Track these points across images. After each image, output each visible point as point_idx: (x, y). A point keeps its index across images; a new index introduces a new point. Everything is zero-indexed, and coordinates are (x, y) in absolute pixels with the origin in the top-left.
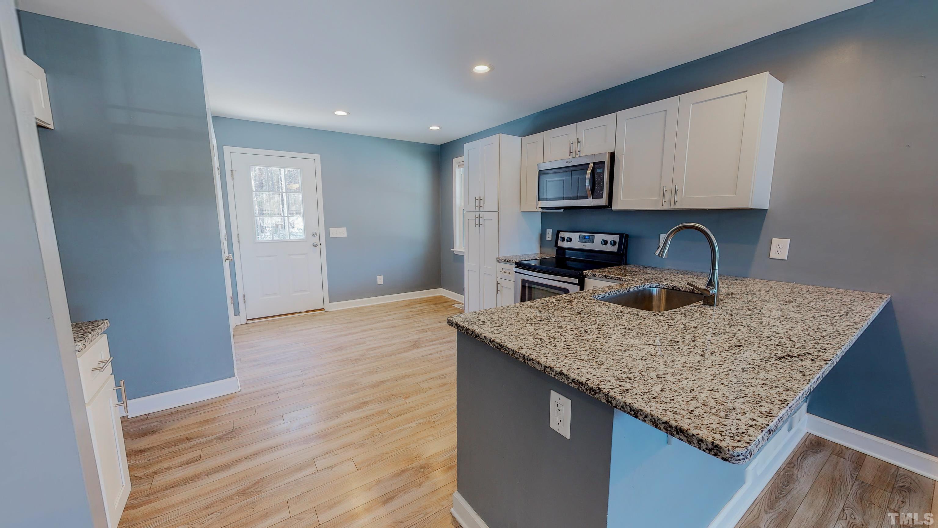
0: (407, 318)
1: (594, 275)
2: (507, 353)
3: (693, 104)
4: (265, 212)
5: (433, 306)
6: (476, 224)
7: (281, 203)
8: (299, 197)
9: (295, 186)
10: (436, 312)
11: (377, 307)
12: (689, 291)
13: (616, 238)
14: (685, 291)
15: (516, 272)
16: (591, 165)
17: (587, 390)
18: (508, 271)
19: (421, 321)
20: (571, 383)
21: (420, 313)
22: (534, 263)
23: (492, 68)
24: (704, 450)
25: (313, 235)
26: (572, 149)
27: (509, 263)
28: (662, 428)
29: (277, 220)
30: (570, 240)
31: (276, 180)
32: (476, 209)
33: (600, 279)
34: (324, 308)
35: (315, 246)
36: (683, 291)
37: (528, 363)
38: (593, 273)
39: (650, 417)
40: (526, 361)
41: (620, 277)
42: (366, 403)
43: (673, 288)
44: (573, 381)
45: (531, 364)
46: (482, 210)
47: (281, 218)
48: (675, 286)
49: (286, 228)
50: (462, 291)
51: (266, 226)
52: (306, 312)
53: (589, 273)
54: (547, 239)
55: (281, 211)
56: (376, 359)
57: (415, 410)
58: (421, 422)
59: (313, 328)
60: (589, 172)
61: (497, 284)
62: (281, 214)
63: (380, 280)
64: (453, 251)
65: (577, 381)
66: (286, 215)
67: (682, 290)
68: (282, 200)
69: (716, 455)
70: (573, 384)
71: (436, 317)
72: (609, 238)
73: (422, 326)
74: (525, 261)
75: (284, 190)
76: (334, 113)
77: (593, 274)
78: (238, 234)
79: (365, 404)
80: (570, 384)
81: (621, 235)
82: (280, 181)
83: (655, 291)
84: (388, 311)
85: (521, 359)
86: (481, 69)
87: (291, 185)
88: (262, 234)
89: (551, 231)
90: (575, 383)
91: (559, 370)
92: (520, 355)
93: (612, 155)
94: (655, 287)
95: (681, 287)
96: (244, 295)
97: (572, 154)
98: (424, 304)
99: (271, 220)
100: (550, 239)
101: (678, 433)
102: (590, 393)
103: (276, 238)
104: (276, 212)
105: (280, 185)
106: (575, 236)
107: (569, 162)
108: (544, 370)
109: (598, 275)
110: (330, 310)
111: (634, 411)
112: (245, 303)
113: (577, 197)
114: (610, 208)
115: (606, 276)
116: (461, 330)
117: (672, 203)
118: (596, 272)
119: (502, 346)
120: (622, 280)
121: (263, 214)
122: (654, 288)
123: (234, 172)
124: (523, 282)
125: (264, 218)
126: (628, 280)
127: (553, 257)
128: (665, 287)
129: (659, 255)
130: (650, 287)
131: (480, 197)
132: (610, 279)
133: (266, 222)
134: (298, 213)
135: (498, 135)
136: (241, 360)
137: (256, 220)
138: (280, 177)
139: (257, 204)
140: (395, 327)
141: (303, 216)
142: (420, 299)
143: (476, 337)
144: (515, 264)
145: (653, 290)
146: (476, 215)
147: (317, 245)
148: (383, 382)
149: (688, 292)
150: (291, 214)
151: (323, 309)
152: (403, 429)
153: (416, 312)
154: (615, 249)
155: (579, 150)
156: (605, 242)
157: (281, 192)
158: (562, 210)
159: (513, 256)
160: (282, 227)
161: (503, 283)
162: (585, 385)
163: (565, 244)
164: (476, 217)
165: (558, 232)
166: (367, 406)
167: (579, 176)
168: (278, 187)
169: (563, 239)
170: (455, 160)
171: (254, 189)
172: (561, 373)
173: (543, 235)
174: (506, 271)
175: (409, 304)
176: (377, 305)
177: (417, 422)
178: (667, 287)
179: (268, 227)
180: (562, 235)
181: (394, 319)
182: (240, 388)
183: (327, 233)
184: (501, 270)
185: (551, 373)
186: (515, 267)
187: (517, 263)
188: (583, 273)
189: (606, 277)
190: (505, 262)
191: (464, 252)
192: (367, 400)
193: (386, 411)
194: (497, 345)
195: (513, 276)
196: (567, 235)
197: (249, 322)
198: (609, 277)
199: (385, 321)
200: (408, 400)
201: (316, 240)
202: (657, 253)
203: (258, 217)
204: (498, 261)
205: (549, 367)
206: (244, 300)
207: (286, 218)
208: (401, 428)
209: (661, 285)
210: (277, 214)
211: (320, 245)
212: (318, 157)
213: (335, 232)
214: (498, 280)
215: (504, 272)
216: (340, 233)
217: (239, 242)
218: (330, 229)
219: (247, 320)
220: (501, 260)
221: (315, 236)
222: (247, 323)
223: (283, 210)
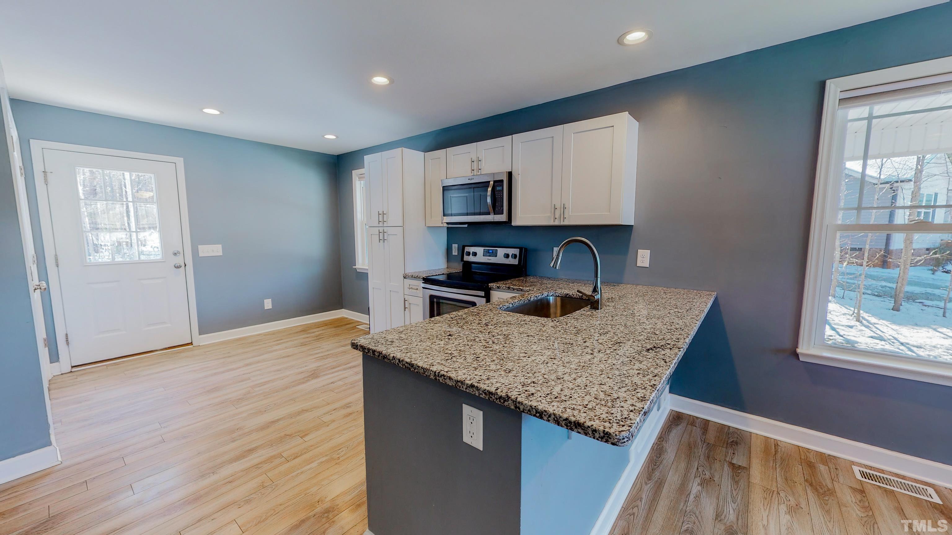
0: (303, 345)
1: (498, 287)
2: (417, 372)
3: (574, 134)
4: (100, 226)
5: (334, 329)
6: (380, 240)
7: (125, 215)
8: (154, 209)
9: (148, 195)
10: (337, 335)
11: (265, 335)
12: (578, 297)
13: (516, 251)
14: (576, 298)
15: (423, 288)
16: (492, 183)
17: (497, 399)
18: (416, 288)
19: (320, 347)
20: (482, 394)
21: (319, 338)
22: (441, 278)
23: (392, 81)
24: (598, 439)
25: (175, 254)
26: (474, 167)
27: (417, 279)
28: (563, 424)
29: (121, 236)
30: (475, 254)
31: (117, 186)
32: (379, 224)
33: (504, 290)
34: (192, 343)
35: (177, 267)
36: (574, 298)
37: (439, 380)
38: (498, 285)
39: (553, 416)
40: (438, 378)
41: (521, 288)
42: (253, 450)
43: (566, 295)
44: (483, 392)
45: (442, 380)
46: (385, 224)
47: (125, 233)
48: (568, 294)
49: (133, 246)
50: (367, 311)
51: (102, 244)
52: (166, 349)
53: (494, 286)
54: (454, 254)
55: (126, 225)
56: (264, 396)
57: (315, 448)
58: (323, 460)
59: (176, 368)
60: (490, 189)
61: (405, 301)
62: (125, 229)
63: (268, 304)
64: (356, 268)
65: (488, 391)
66: (134, 230)
68: (128, 212)
69: (607, 441)
70: (484, 395)
71: (338, 341)
72: (511, 251)
73: (322, 352)
74: (432, 276)
75: (130, 199)
76: (201, 110)
77: (498, 286)
78: (56, 255)
79: (251, 451)
80: (481, 396)
81: (521, 249)
82: (124, 188)
83: (551, 299)
84: (277, 339)
85: (432, 377)
86: (380, 80)
87: (140, 193)
88: (96, 254)
89: (456, 245)
90: (485, 393)
91: (469, 383)
92: (431, 372)
93: (510, 174)
94: (552, 296)
95: (573, 294)
96: (67, 335)
97: (474, 172)
98: (323, 328)
99: (110, 237)
100: (456, 254)
101: (576, 427)
102: (500, 401)
103: (118, 259)
104: (118, 227)
105: (124, 193)
106: (480, 250)
107: (471, 179)
108: (456, 385)
109: (502, 287)
110: (201, 344)
111: (539, 413)
112: (68, 345)
113: (480, 213)
114: (510, 223)
115: (509, 288)
116: (367, 353)
117: (562, 220)
118: (500, 284)
119: (412, 365)
121: (97, 229)
122: (551, 297)
123: (49, 175)
124: (432, 297)
125: (99, 233)
126: (529, 290)
127: (460, 272)
128: (560, 295)
129: (553, 266)
130: (548, 296)
131: (383, 212)
132: (513, 290)
133: (102, 238)
134: (152, 227)
135: (401, 149)
136: (61, 422)
137: (86, 237)
138: (123, 183)
139: (87, 216)
140: (288, 356)
141: (160, 231)
142: (318, 322)
143: (384, 359)
144: (422, 280)
145: (550, 298)
146: (379, 230)
147: (181, 267)
148: (274, 422)
149: (578, 299)
150: (140, 229)
152: (302, 473)
153: (314, 337)
154: (515, 262)
155: (480, 168)
156: (507, 256)
157: (124, 201)
158: (466, 226)
159: (420, 272)
160: (127, 245)
161: (410, 299)
162: (494, 394)
163: (471, 259)
164: (380, 232)
165: (464, 247)
166: (254, 453)
167: (481, 193)
168: (121, 195)
169: (469, 253)
170: (355, 173)
171: (83, 197)
172: (472, 386)
173: (449, 250)
174: (414, 287)
175: (305, 329)
176: (263, 333)
177: (318, 461)
179: (105, 245)
180: (467, 249)
181: (286, 348)
182: (60, 459)
183: (195, 252)
184: (408, 286)
185: (463, 387)
186: (423, 283)
187: (424, 279)
188: (488, 286)
189: (509, 289)
190: (412, 279)
191: (368, 269)
192: (253, 446)
193: (280, 455)
194: (406, 365)
195: (420, 292)
196: (472, 249)
197: (74, 369)
198: (512, 288)
199: (276, 350)
200: (306, 439)
201: (179, 260)
202: (552, 265)
203: (89, 232)
204: (405, 278)
205: (460, 381)
206: (67, 341)
207: (134, 235)
208: (299, 471)
209: (556, 294)
210: (120, 229)
211: (185, 265)
212: (180, 161)
213: (206, 251)
214: (406, 296)
215: (412, 288)
216: (213, 251)
217: (57, 266)
218: (199, 246)
219: (73, 367)
220: (408, 276)
221: (177, 255)
222: (71, 371)
223: (128, 224)
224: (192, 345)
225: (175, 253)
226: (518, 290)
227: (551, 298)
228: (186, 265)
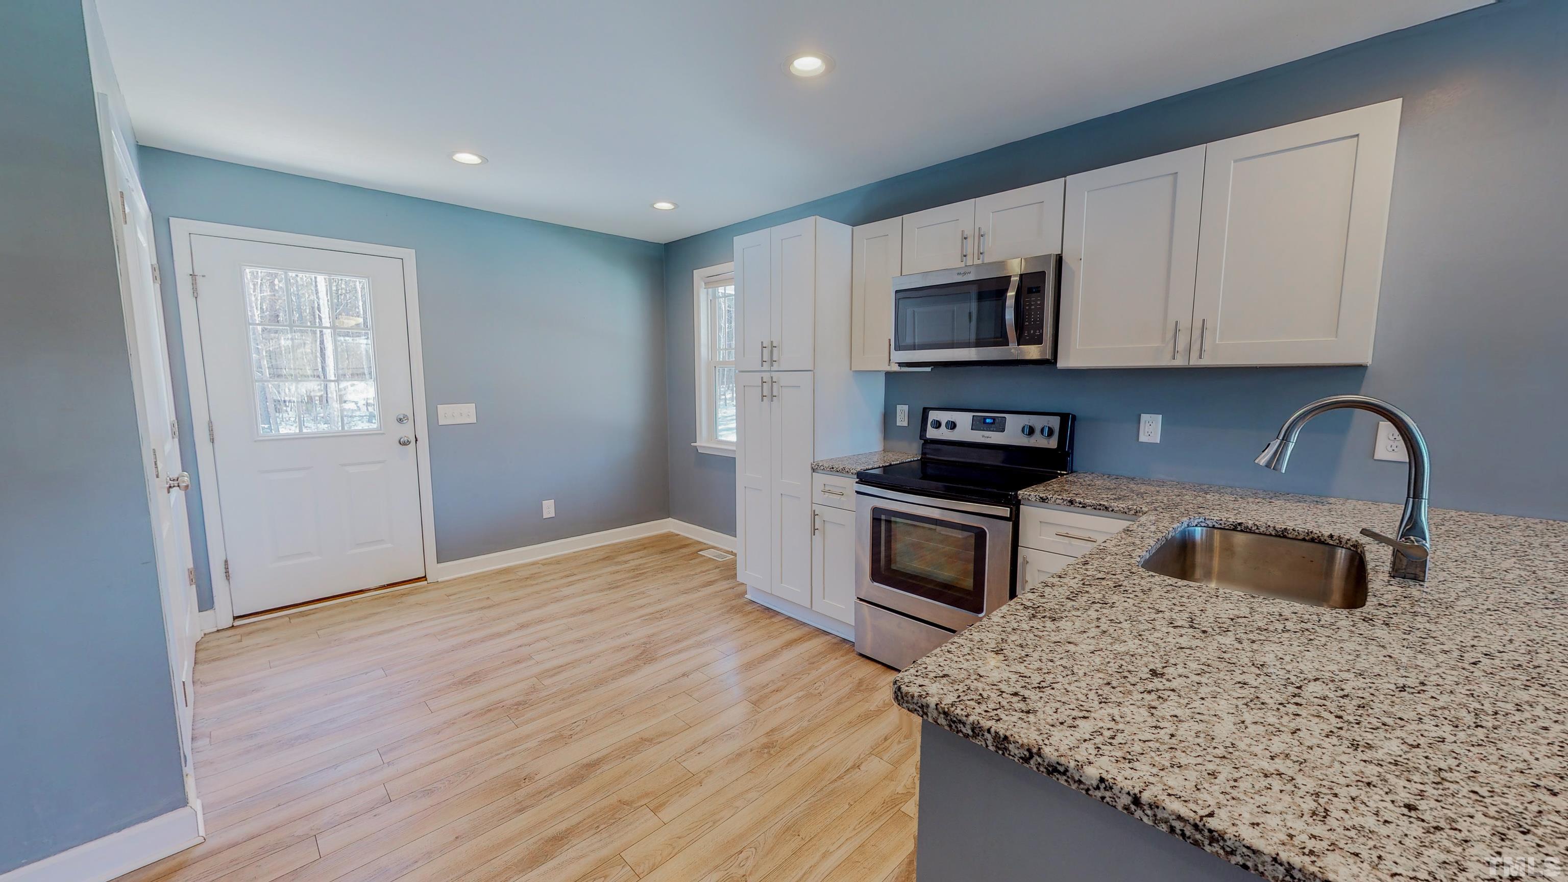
0: (613, 587)
1: (1043, 500)
4: (283, 372)
5: (659, 556)
6: (763, 396)
7: (319, 354)
8: (365, 343)
10: (670, 568)
11: (543, 565)
12: (1273, 533)
13: (1053, 422)
14: (1265, 534)
15: (859, 493)
16: (1015, 281)
18: (838, 491)
19: (644, 593)
21: (638, 574)
25: (400, 420)
26: (967, 249)
27: (844, 475)
29: (314, 387)
30: (952, 426)
32: (763, 366)
33: (1060, 509)
34: (425, 577)
35: (404, 443)
36: (1260, 534)
38: (1041, 495)
41: (1105, 503)
46: (775, 367)
47: (318, 383)
48: (1240, 524)
49: (331, 403)
51: (287, 400)
52: (384, 587)
53: (1032, 496)
54: (900, 424)
55: (320, 369)
56: (560, 702)
61: (814, 515)
62: (318, 376)
63: (547, 509)
64: (696, 449)
66: (333, 378)
67: (1257, 531)
68: (323, 351)
71: (673, 581)
72: (1040, 422)
74: (875, 469)
76: (449, 157)
77: (1041, 498)
78: (210, 422)
81: (1064, 417)
82: (317, 309)
83: (1199, 533)
89: (905, 409)
93: (1059, 260)
94: (1196, 526)
96: (226, 561)
98: (640, 553)
99: (297, 388)
100: (907, 425)
103: (311, 428)
104: (309, 372)
105: (317, 317)
106: (961, 418)
109: (1053, 500)
110: (440, 580)
112: (228, 579)
114: (1051, 363)
115: (1071, 502)
118: (1043, 492)
120: (1110, 509)
122: (1197, 528)
123: (200, 280)
124: (876, 513)
125: (281, 384)
126: (1126, 510)
127: (916, 461)
128: (1217, 525)
130: (1188, 526)
131: (772, 342)
132: (1083, 507)
133: (287, 391)
134: (364, 375)
135: (812, 220)
137: (262, 389)
138: (315, 294)
141: (376, 380)
142: (630, 542)
144: (856, 476)
145: (1194, 532)
146: (762, 378)
147: (408, 443)
149: (1271, 535)
150: (343, 377)
151: (423, 578)
154: (1050, 443)
156: (1029, 431)
157: (318, 327)
158: (928, 369)
159: (847, 461)
160: (321, 403)
161: (826, 513)
163: (945, 434)
164: (763, 382)
165: (928, 411)
169: (937, 425)
170: (699, 274)
173: (888, 416)
174: (833, 490)
175: (611, 555)
176: (544, 559)
178: (1221, 524)
179: (289, 402)
180: (933, 416)
183: (434, 415)
184: (822, 488)
186: (857, 482)
187: (859, 474)
188: (1016, 496)
189: (1072, 504)
190: (831, 473)
195: (851, 501)
196: (942, 416)
197: (237, 623)
201: (406, 431)
203: (269, 381)
204: (814, 470)
207: (332, 386)
209: (1208, 522)
210: (311, 376)
211: (416, 440)
212: (410, 256)
213: (452, 414)
214: (815, 507)
215: (829, 492)
216: (461, 415)
217: (212, 440)
218: (441, 405)
219: (234, 618)
220: (822, 468)
221: (405, 422)
222: (233, 626)
223: (323, 368)
224: (425, 581)
226: (1095, 509)
227: (1199, 529)
228: (418, 439)
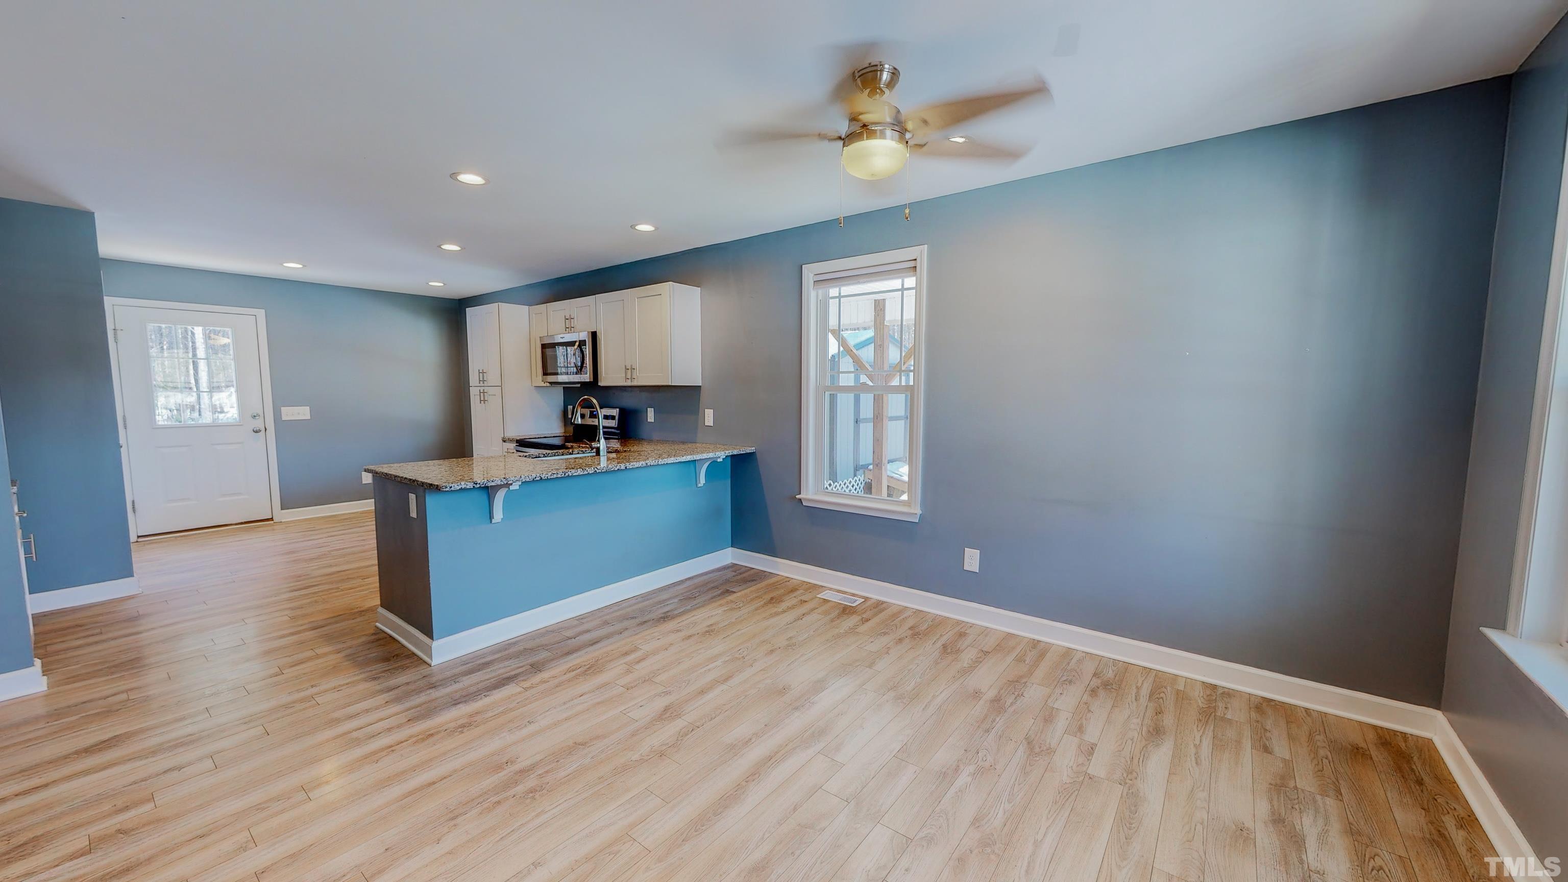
3: (637, 298)
6: (481, 401)
11: (361, 513)
16: (578, 342)
26: (567, 325)
27: (513, 442)
32: (480, 383)
35: (257, 432)
46: (485, 384)
52: (242, 523)
54: (569, 416)
66: (205, 390)
72: (609, 413)
78: (124, 416)
89: (572, 407)
93: (594, 335)
96: (134, 502)
97: (567, 330)
100: (571, 416)
106: (587, 412)
110: (283, 521)
112: (135, 513)
117: (632, 380)
131: (483, 370)
134: (228, 387)
135: (497, 304)
141: (236, 391)
144: (516, 442)
146: (480, 390)
147: (261, 431)
150: (214, 388)
151: (272, 519)
154: (614, 424)
156: (606, 418)
164: (480, 392)
173: (564, 413)
183: (279, 413)
190: (510, 442)
197: (140, 540)
201: (259, 424)
203: (159, 389)
207: (206, 395)
211: (266, 430)
212: (261, 313)
213: (291, 413)
216: (299, 414)
217: (125, 428)
218: (282, 408)
219: (139, 537)
220: (507, 440)
221: (256, 418)
222: (137, 542)
224: (273, 520)
225: (255, 416)
